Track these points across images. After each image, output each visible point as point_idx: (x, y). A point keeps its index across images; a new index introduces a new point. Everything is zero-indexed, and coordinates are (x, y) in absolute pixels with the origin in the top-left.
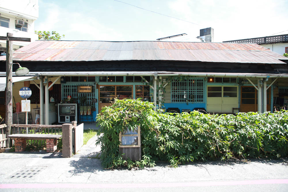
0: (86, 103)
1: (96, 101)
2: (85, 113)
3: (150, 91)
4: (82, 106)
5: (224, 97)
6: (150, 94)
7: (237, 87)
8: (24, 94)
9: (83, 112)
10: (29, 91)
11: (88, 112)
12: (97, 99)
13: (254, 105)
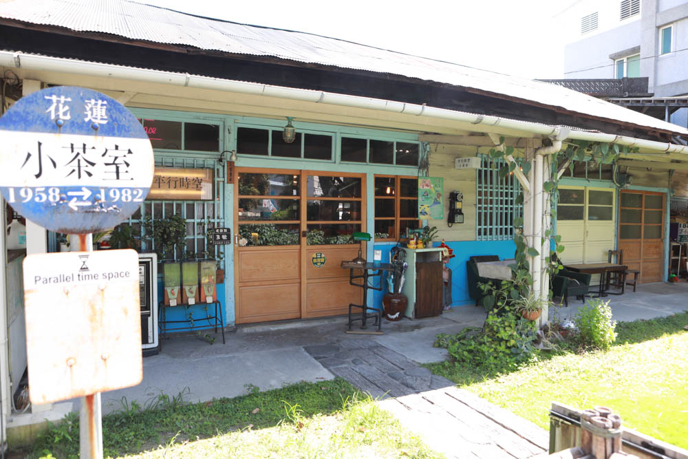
0: (180, 249)
1: (224, 237)
2: (188, 294)
3: (420, 199)
4: (176, 266)
5: (589, 219)
6: (420, 210)
7: (612, 193)
8: (56, 178)
9: (182, 291)
10: (125, 143)
11: (204, 288)
12: (229, 230)
13: (639, 240)
